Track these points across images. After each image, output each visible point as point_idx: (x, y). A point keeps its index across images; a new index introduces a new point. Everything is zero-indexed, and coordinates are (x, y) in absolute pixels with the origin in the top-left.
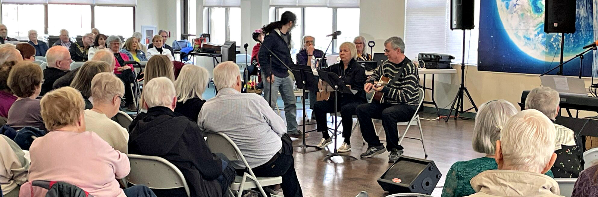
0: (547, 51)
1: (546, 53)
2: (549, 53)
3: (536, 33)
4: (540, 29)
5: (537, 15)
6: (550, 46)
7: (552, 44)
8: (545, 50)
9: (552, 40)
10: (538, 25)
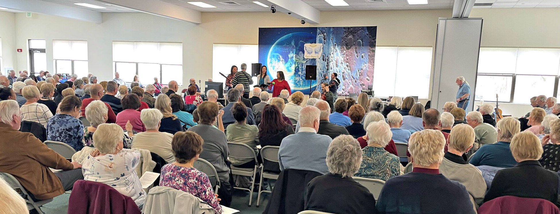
0: (295, 86)
1: (294, 86)
2: (296, 87)
3: (289, 79)
4: (291, 78)
5: (289, 72)
6: (296, 84)
7: (297, 83)
8: (293, 85)
9: (297, 82)
10: (289, 76)
